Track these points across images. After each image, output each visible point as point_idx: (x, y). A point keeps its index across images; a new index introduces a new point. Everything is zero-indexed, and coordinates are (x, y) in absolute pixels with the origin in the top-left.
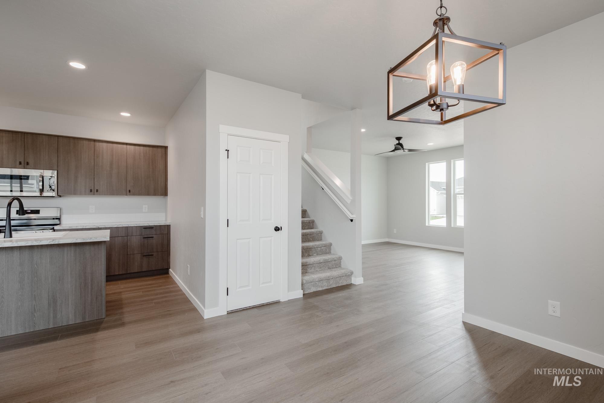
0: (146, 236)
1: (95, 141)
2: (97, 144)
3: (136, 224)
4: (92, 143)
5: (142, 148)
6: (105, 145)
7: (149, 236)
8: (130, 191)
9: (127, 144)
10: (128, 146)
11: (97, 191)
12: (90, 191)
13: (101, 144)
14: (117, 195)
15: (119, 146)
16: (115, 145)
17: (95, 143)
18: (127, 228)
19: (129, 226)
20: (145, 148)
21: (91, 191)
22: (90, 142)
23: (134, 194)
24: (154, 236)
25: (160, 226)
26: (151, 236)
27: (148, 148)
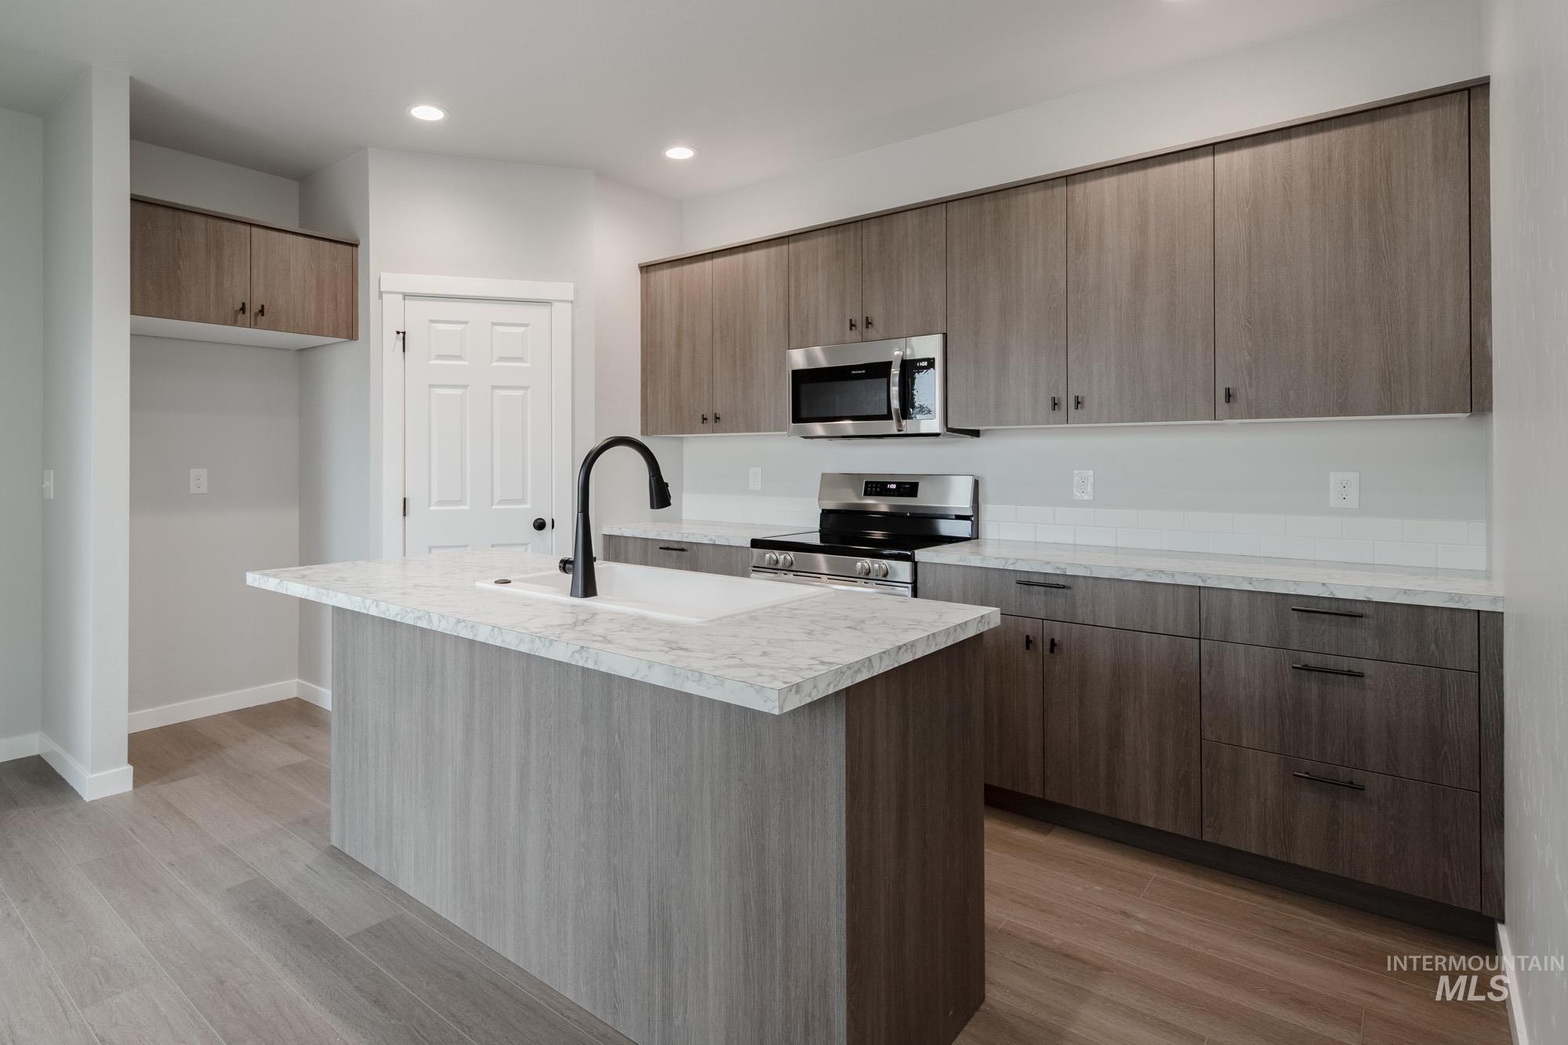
0: (1311, 660)
1: (1068, 178)
2: (1079, 189)
3: (1250, 581)
4: (1060, 191)
5: (1300, 144)
6: (1109, 183)
7: (1331, 662)
8: (1229, 396)
9: (1213, 148)
10: (1222, 159)
11: (1078, 403)
12: (1050, 403)
13: (1092, 185)
14: (1167, 418)
15: (1175, 169)
16: (1155, 173)
17: (1070, 188)
18: (1197, 593)
19: (1209, 584)
20: (1320, 139)
21: (1055, 404)
22: (1049, 192)
23: (1256, 411)
24: (1368, 667)
25: (1418, 612)
26: (1345, 664)
27: (1337, 136)
